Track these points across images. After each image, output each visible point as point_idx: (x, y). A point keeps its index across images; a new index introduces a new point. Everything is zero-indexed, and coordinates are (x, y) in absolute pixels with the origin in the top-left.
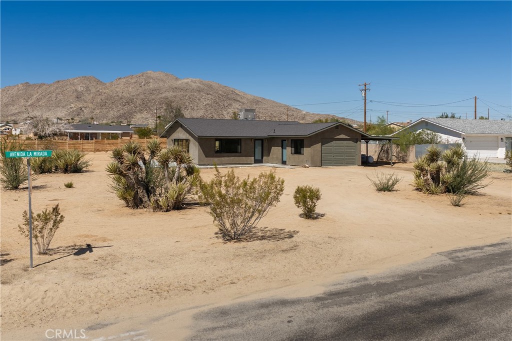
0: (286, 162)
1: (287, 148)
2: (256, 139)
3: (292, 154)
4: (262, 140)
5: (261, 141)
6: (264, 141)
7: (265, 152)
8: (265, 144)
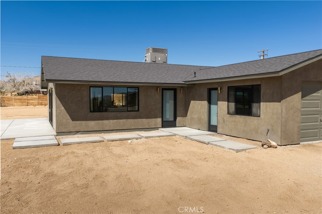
0: (216, 127)
1: (220, 103)
2: (164, 89)
3: (228, 113)
4: (174, 89)
5: (172, 92)
6: (178, 91)
7: (180, 109)
8: (180, 96)
